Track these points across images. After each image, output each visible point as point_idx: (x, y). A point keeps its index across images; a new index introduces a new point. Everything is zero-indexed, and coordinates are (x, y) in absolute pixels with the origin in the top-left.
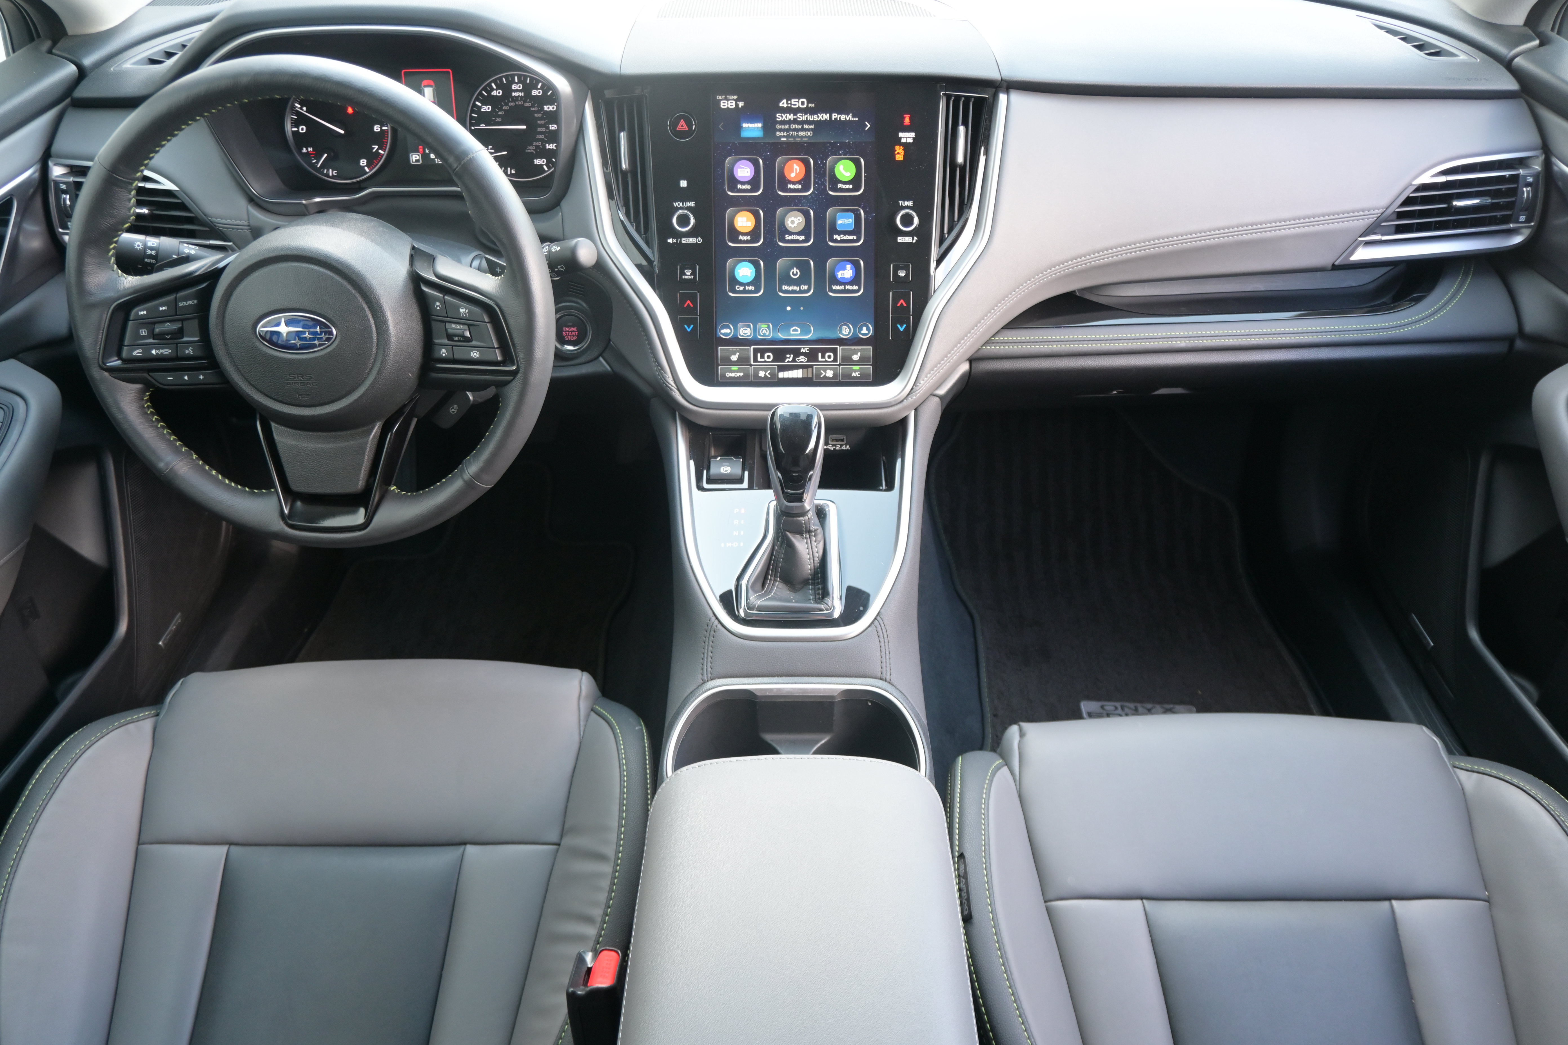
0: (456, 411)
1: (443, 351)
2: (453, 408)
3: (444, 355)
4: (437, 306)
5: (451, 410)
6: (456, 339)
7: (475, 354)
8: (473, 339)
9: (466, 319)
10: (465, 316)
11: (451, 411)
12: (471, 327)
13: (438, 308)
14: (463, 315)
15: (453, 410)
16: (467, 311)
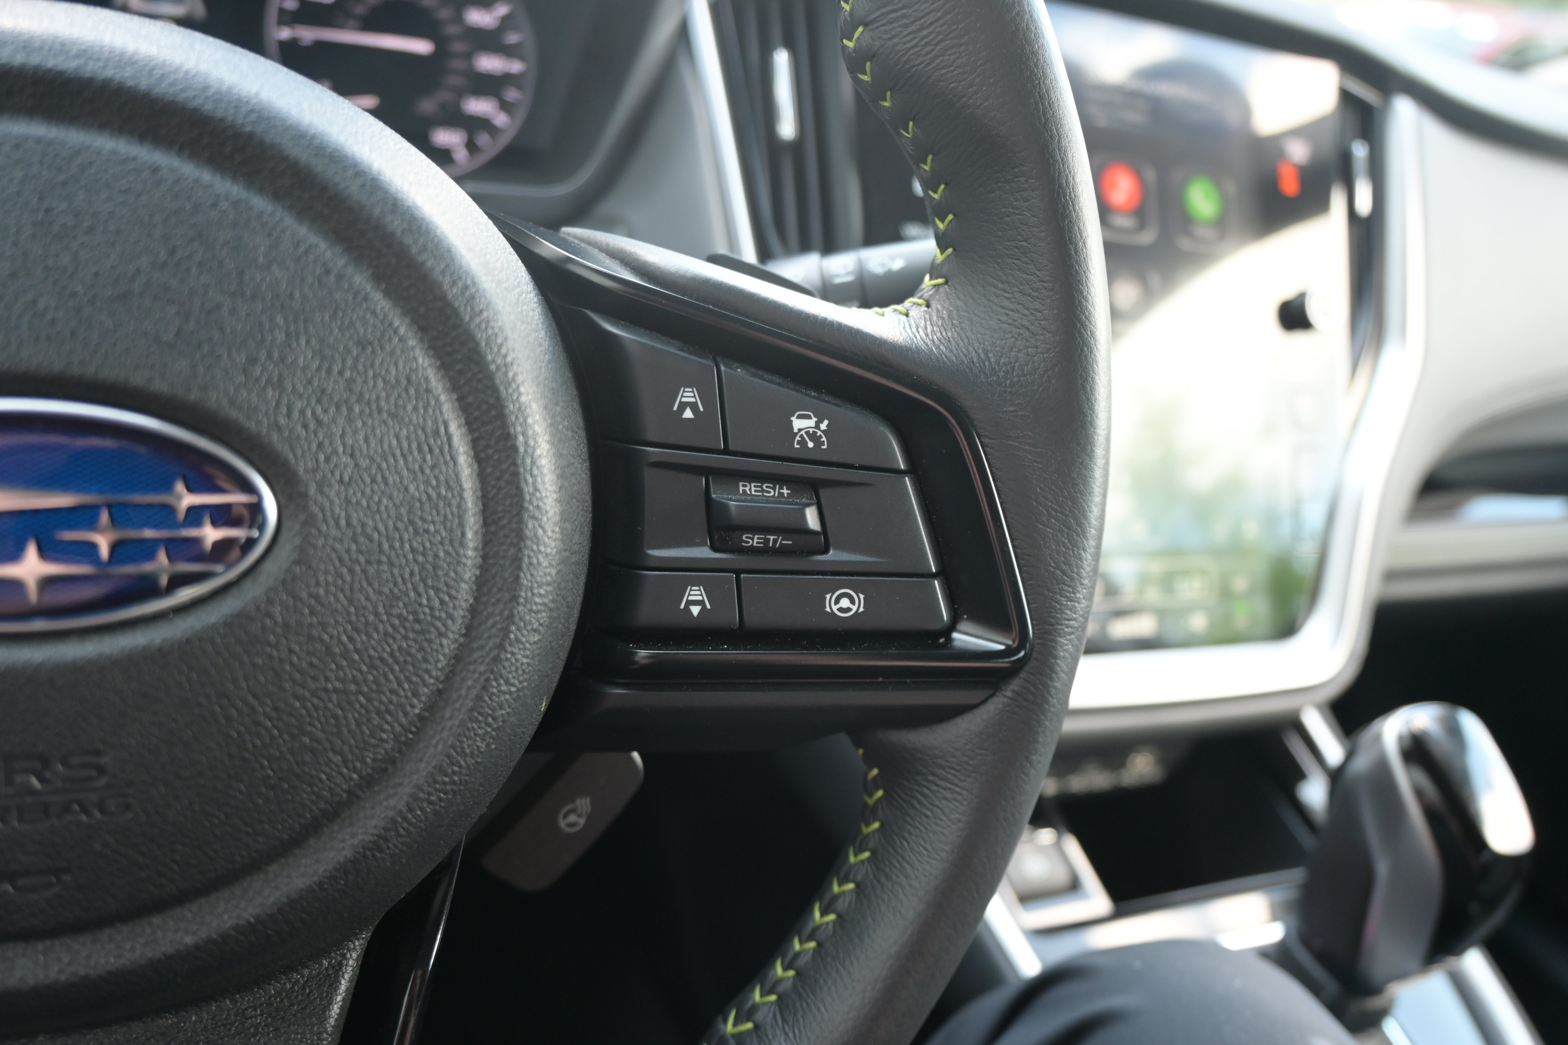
0: (582, 821)
1: (695, 593)
2: (573, 811)
3: (695, 610)
4: (683, 406)
5: (566, 816)
6: (755, 541)
7: (845, 603)
8: (831, 541)
9: (819, 457)
10: (811, 445)
11: (562, 823)
12: (823, 493)
13: (688, 414)
14: (803, 442)
15: (572, 818)
16: (823, 426)
